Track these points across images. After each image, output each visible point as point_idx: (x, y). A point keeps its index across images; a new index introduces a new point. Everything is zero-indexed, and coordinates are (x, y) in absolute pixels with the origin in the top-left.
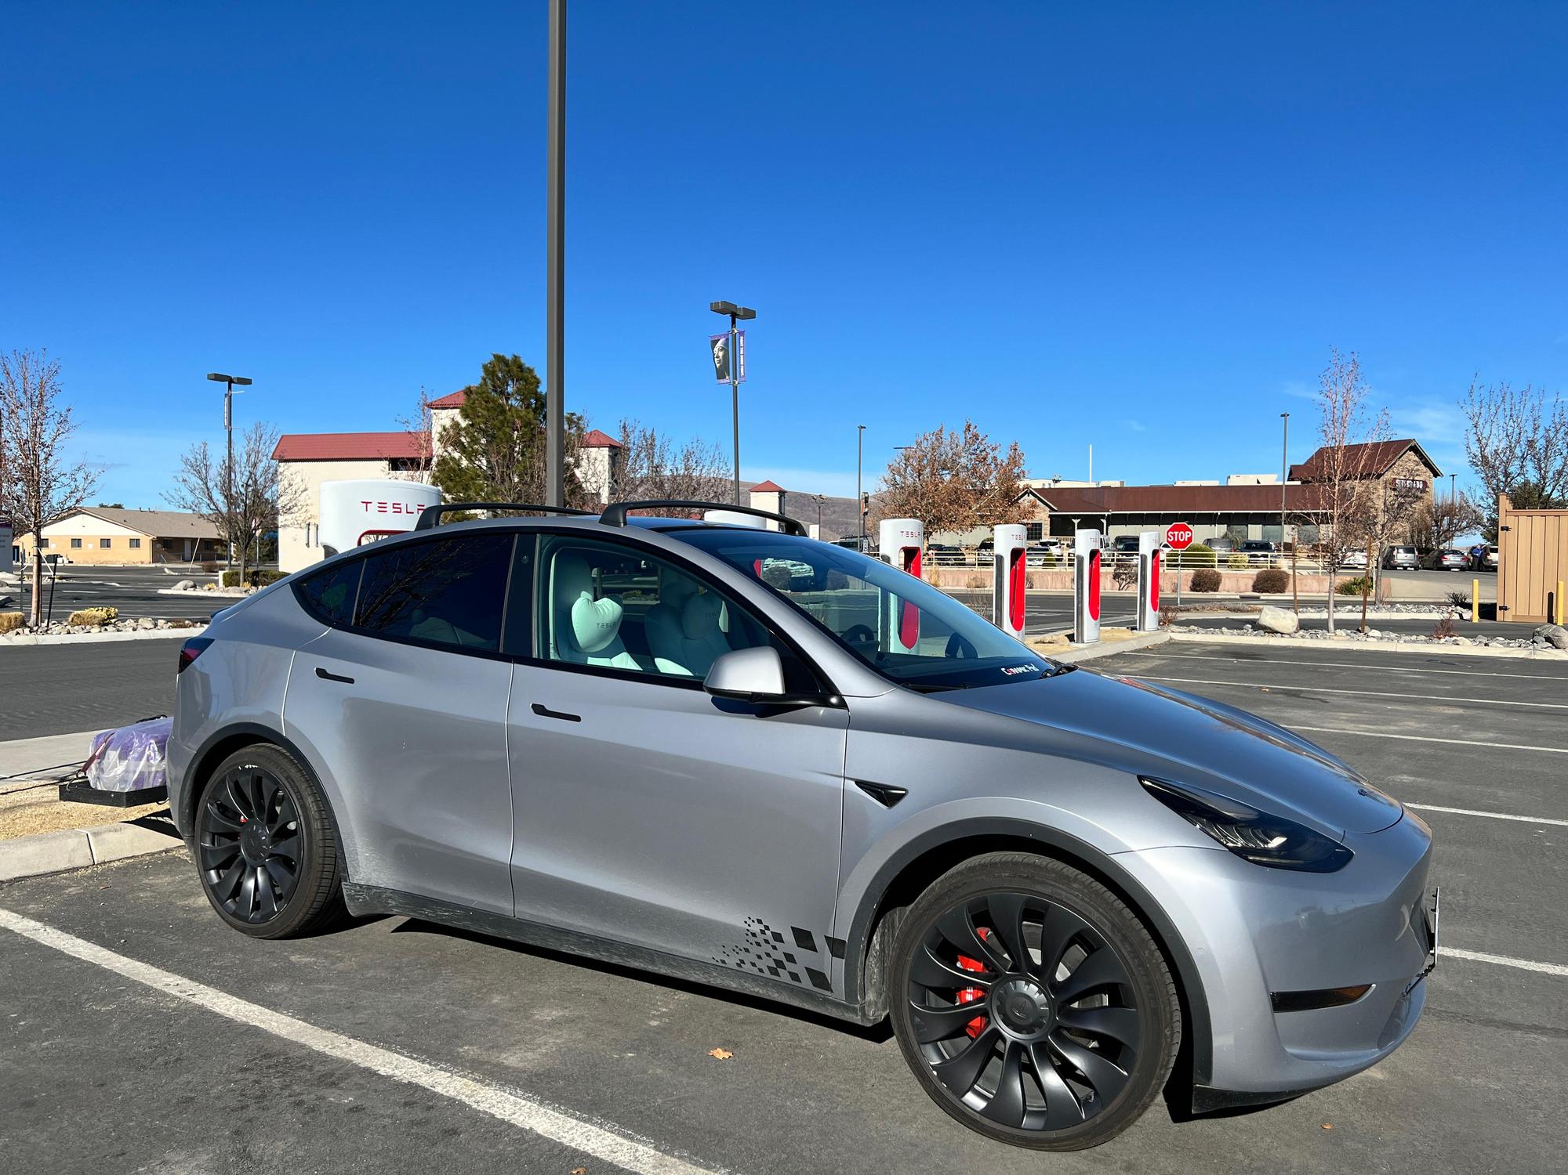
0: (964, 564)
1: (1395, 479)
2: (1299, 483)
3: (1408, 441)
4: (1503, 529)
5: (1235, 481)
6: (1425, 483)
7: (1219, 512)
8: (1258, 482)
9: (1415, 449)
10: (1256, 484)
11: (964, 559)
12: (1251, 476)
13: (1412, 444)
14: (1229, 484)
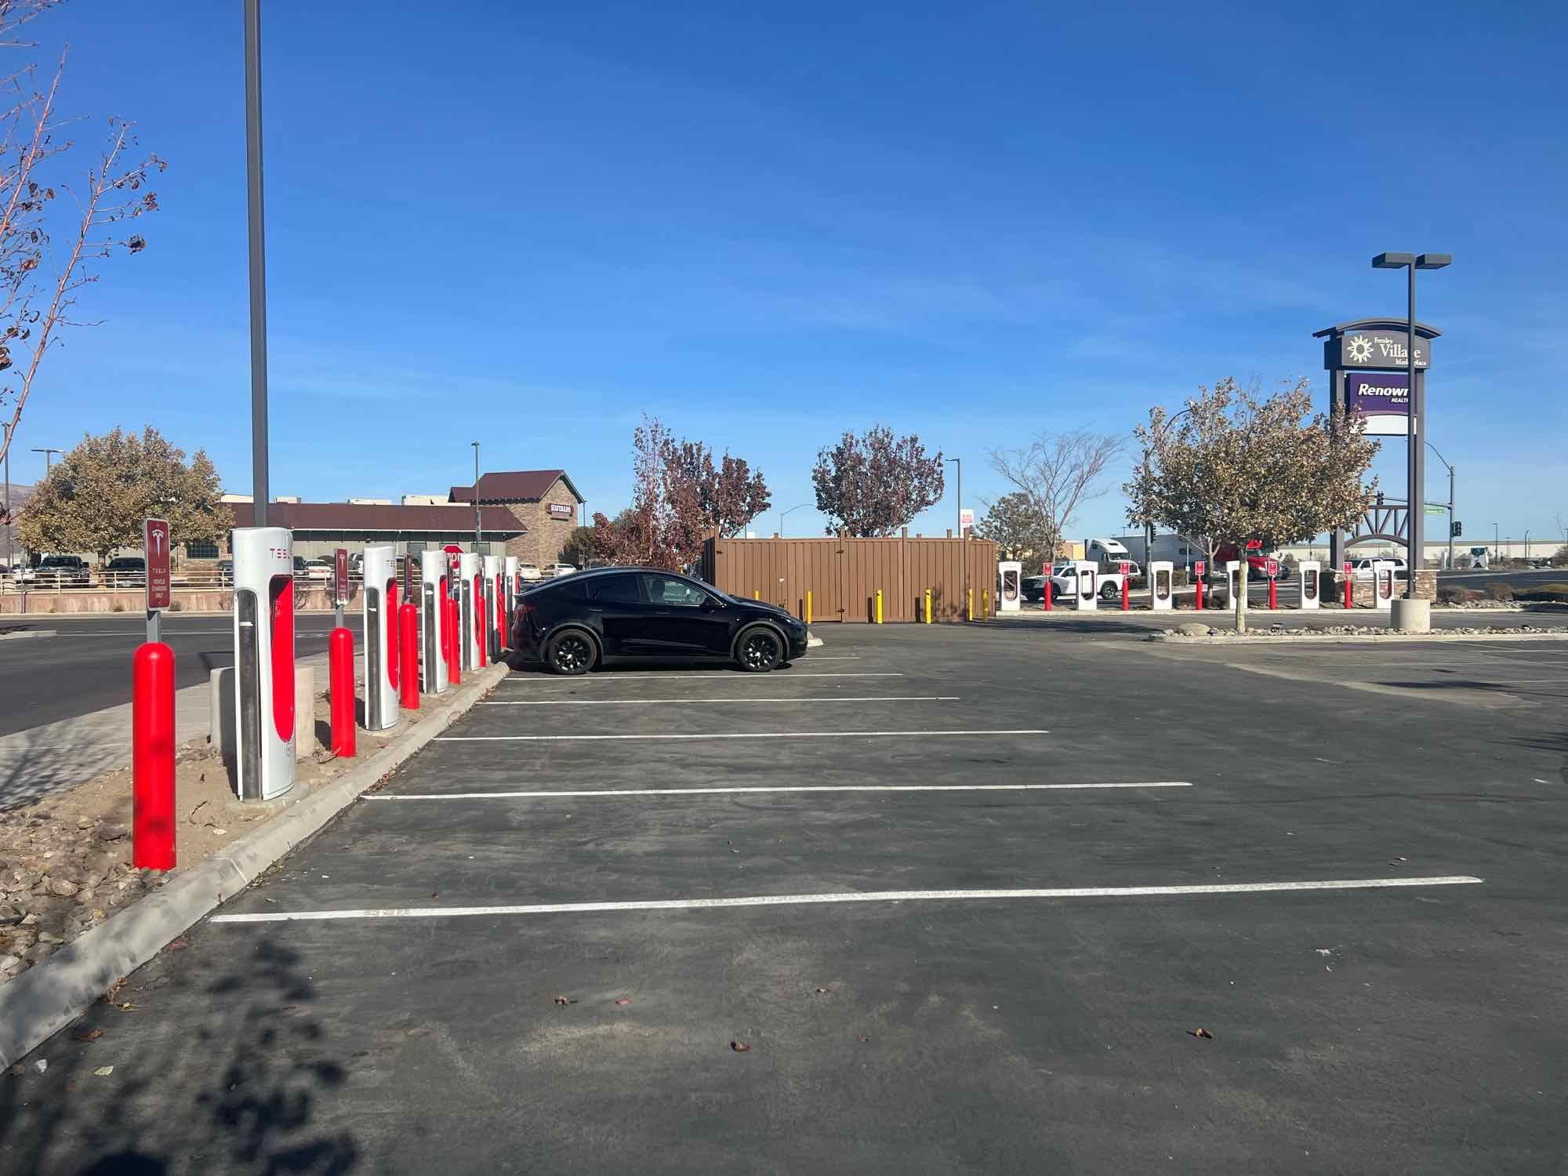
0: (88, 586)
1: (550, 504)
2: (468, 505)
3: (558, 472)
4: (718, 552)
5: (409, 502)
6: (572, 508)
7: (400, 531)
8: (432, 503)
9: (564, 479)
10: (430, 504)
11: (87, 581)
12: (425, 497)
13: (562, 474)
14: (406, 504)
